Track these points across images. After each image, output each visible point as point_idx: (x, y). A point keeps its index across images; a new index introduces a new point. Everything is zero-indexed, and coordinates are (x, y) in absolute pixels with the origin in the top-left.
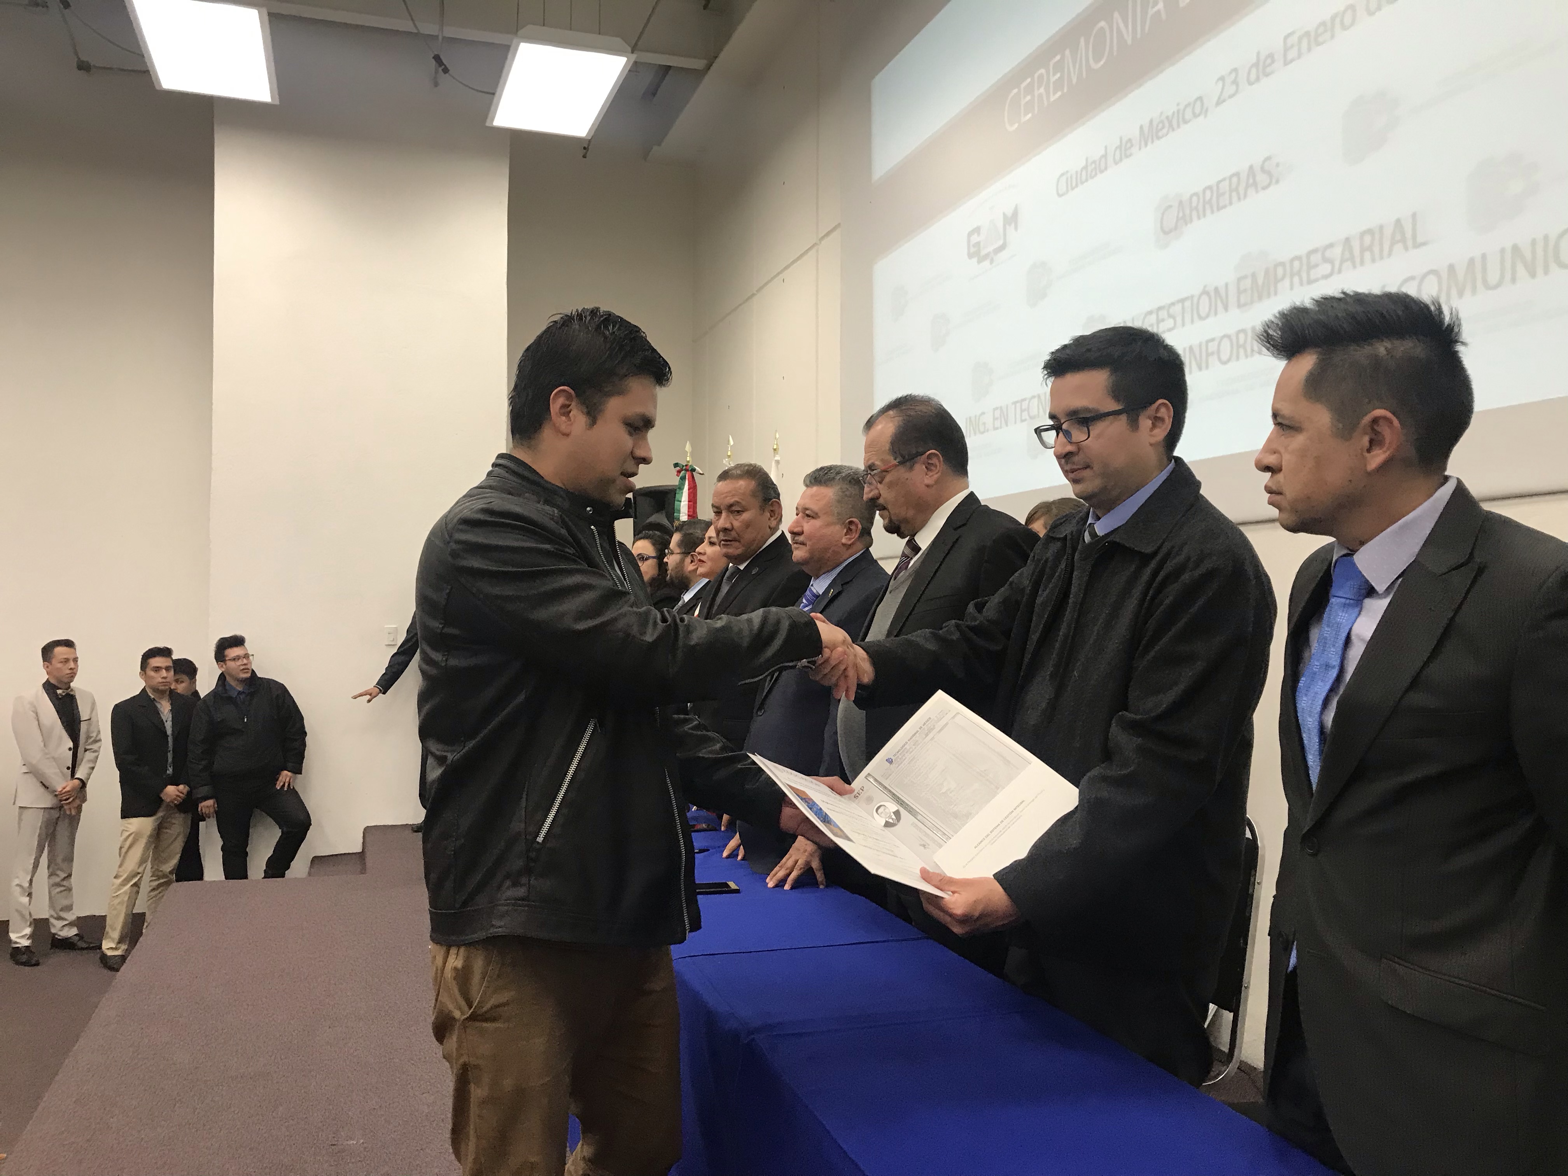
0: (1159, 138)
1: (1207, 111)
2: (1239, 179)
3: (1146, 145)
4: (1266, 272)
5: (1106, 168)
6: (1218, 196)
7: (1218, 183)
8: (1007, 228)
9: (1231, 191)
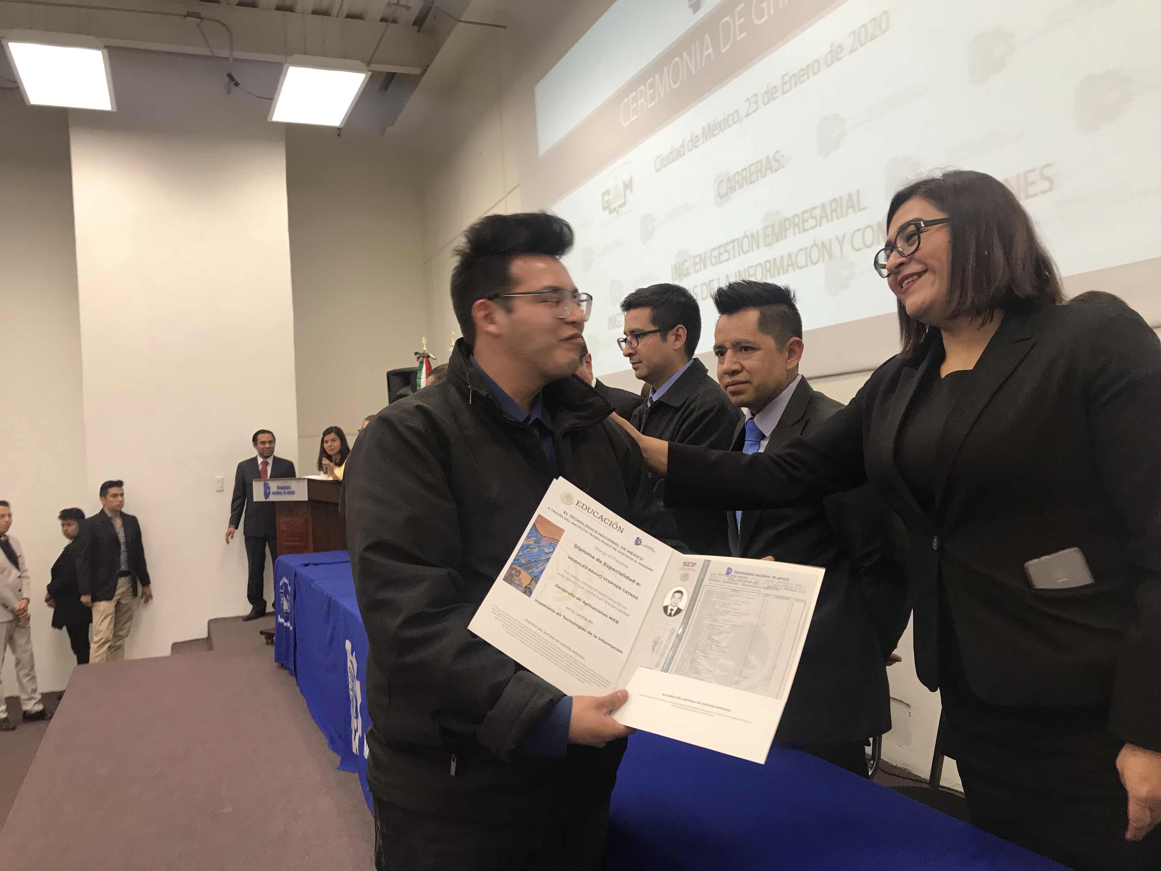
0: (714, 136)
1: (740, 120)
2: (761, 164)
3: (707, 140)
4: (780, 223)
5: (684, 154)
6: (750, 174)
7: (750, 166)
8: (626, 191)
9: (757, 171)
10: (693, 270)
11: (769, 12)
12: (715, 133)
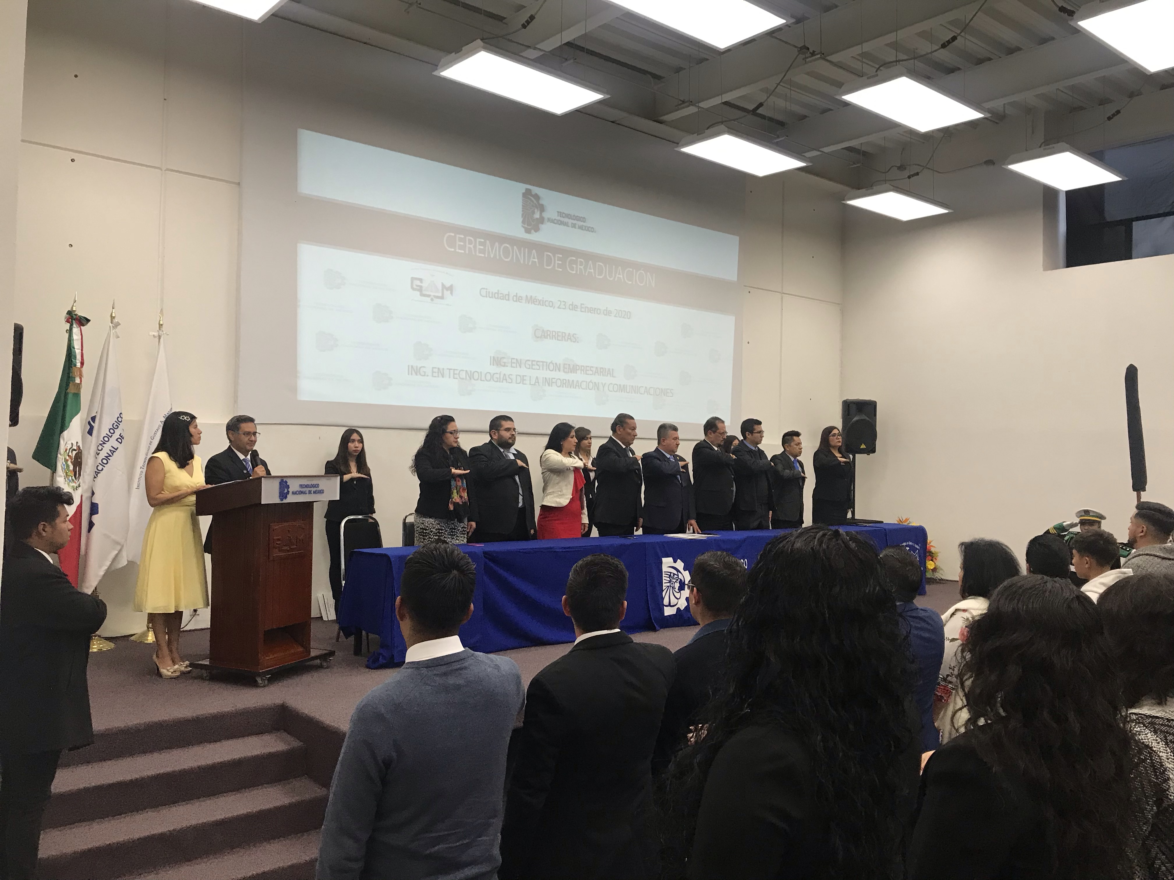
1: (554, 307)
4: (574, 366)
5: (509, 300)
6: (558, 336)
7: (558, 332)
8: (445, 291)
9: (562, 337)
10: (510, 365)
11: (576, 271)
12: (535, 303)
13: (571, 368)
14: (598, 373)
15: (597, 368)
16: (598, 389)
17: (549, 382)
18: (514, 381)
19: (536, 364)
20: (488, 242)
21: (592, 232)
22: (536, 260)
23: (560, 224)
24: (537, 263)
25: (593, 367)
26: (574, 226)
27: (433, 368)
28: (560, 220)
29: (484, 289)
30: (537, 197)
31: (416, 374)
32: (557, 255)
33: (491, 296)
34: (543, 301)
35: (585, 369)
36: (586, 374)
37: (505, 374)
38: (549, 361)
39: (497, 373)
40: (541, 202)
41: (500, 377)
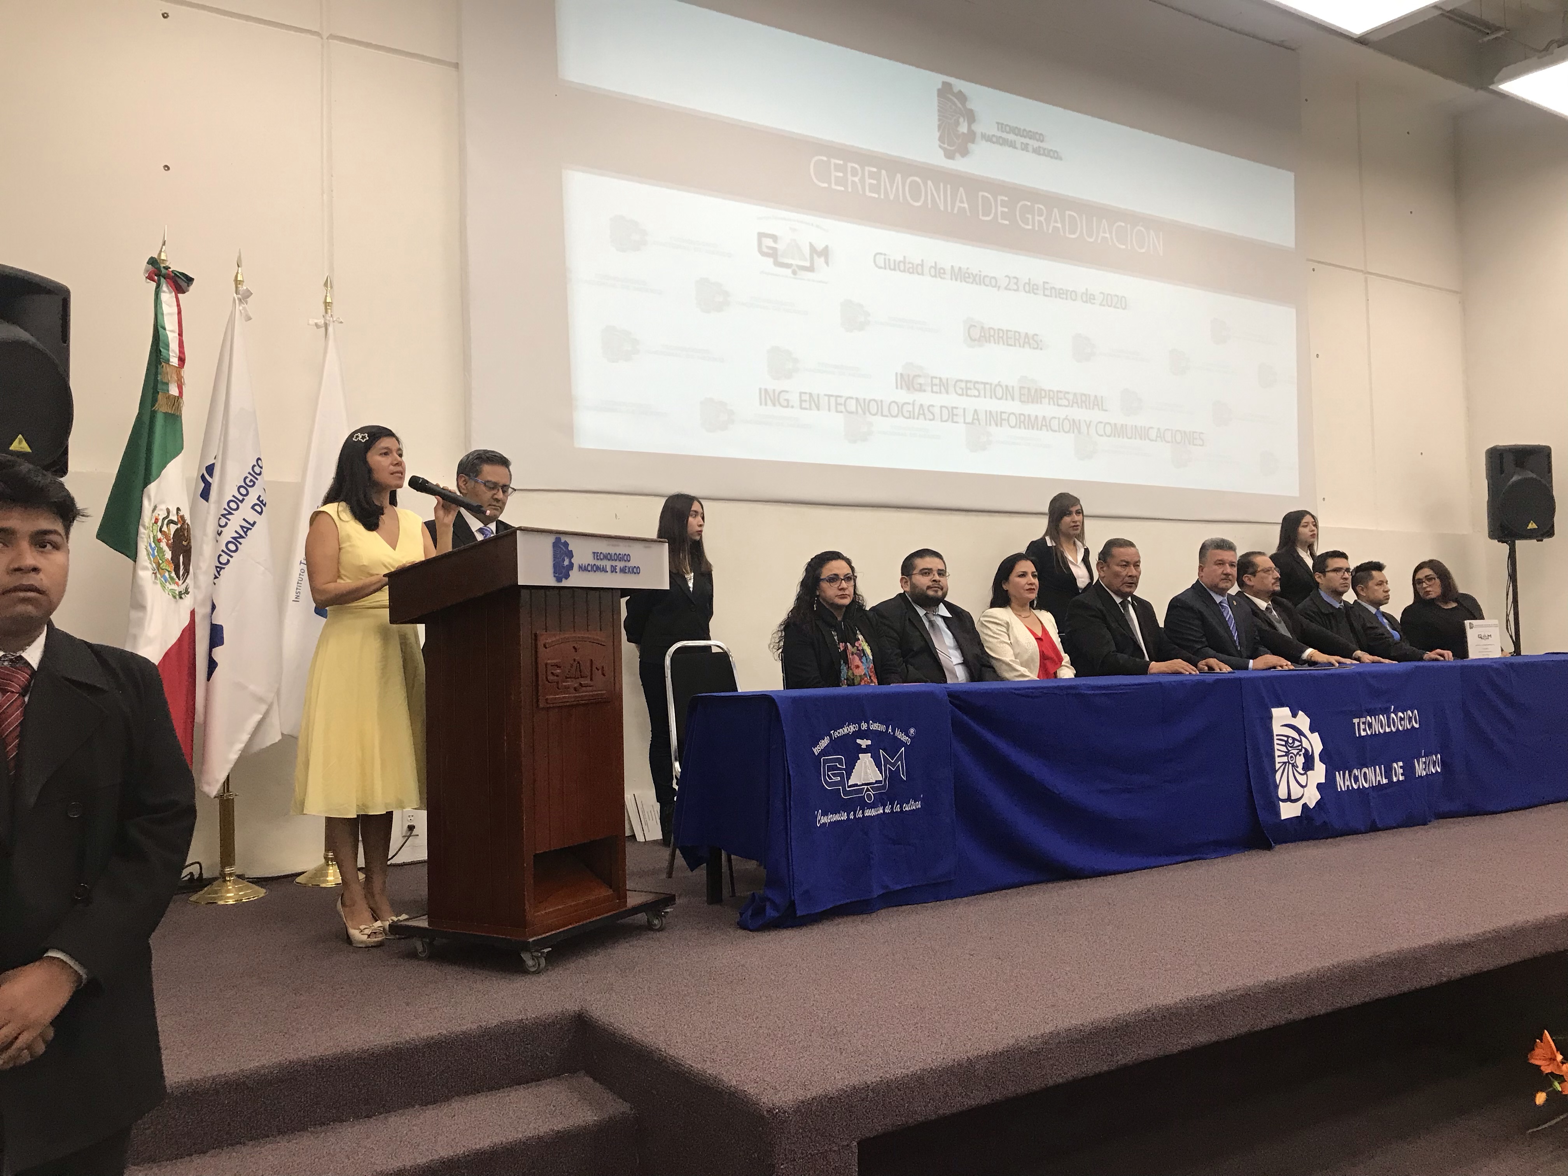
0: (966, 282)
1: (999, 287)
3: (956, 279)
4: (1036, 390)
5: (922, 274)
6: (1007, 338)
7: (1007, 331)
8: (815, 257)
9: (1015, 339)
10: (930, 389)
11: (1033, 225)
12: (967, 280)
13: (1033, 394)
14: (1077, 403)
15: (1075, 394)
16: (1079, 432)
17: (997, 419)
18: (938, 416)
19: (972, 387)
20: (884, 172)
21: (1056, 158)
22: (966, 205)
23: (1001, 145)
24: (968, 210)
25: (1068, 393)
26: (1025, 148)
27: (801, 393)
28: (1000, 137)
29: (881, 254)
30: (962, 97)
31: (774, 405)
32: (1000, 198)
33: (892, 267)
34: (980, 275)
35: (1055, 397)
36: (1058, 405)
37: (921, 405)
38: (996, 382)
39: (908, 403)
40: (970, 106)
41: (914, 408)
